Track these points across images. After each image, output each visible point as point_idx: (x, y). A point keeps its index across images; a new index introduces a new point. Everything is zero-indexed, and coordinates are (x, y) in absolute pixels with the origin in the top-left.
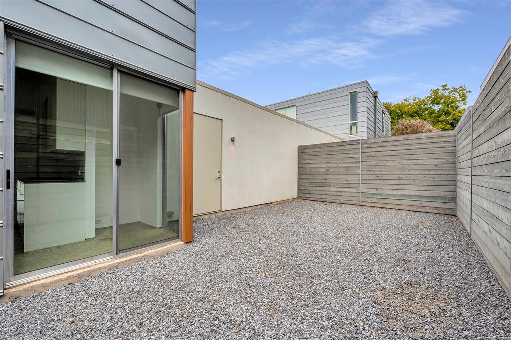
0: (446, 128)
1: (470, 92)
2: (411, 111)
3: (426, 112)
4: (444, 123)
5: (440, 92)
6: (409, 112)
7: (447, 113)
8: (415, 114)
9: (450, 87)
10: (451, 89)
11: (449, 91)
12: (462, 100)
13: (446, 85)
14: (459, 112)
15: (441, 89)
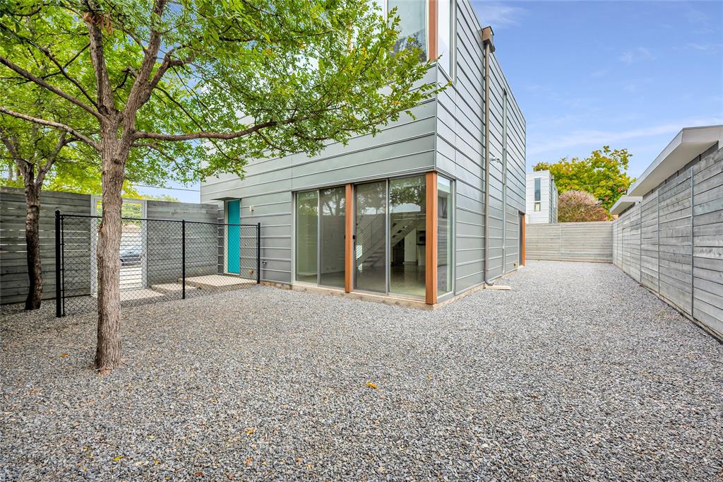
0: (607, 194)
1: (631, 155)
2: (570, 174)
3: (586, 175)
4: (604, 189)
5: (603, 155)
6: (567, 174)
7: (607, 177)
8: (574, 177)
9: (612, 149)
10: (613, 151)
11: (610, 153)
12: (624, 164)
13: (608, 147)
14: (620, 176)
15: (603, 150)
